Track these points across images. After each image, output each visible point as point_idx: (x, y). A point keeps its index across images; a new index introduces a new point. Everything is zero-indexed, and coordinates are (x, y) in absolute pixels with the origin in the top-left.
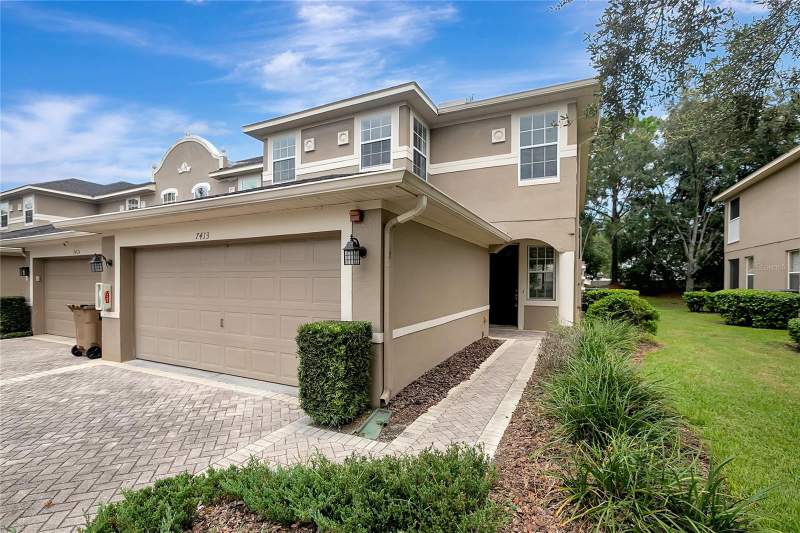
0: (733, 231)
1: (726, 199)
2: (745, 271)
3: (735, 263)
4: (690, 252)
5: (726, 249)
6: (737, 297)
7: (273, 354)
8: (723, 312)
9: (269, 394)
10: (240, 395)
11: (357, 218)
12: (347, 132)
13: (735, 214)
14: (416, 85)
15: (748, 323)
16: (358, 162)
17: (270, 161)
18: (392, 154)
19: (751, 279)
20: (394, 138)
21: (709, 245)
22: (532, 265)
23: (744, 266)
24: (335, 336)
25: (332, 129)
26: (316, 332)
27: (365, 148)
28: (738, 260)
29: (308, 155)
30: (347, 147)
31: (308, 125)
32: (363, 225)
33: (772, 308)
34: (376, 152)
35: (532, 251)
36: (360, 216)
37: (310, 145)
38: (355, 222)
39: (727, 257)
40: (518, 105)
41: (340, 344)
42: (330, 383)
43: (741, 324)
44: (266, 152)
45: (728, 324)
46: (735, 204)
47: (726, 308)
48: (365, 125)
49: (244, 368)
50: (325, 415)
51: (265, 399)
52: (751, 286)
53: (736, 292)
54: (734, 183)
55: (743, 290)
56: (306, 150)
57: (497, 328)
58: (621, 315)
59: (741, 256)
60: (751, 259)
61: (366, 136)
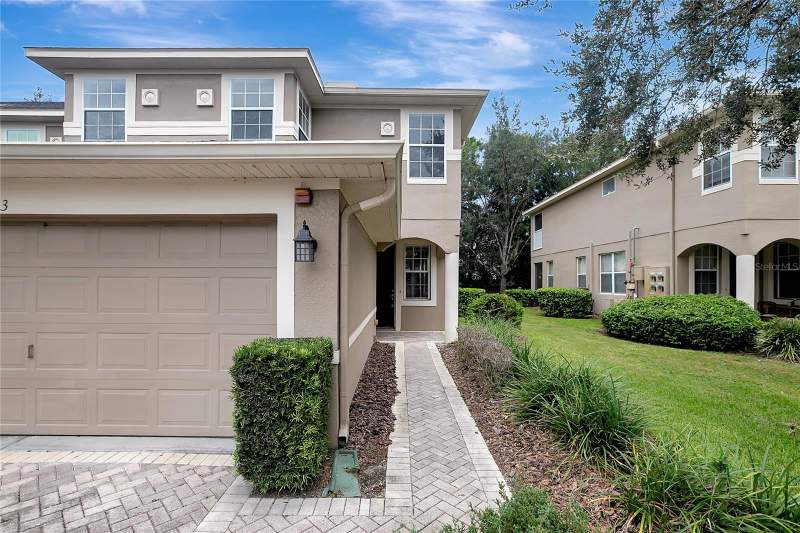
0: (537, 240)
1: (531, 214)
2: (546, 274)
3: (539, 266)
4: (503, 255)
5: (533, 254)
6: (553, 294)
7: (142, 393)
8: (543, 306)
9: (148, 457)
10: (93, 469)
11: (306, 199)
12: (210, 91)
13: (539, 226)
14: (309, 52)
15: (560, 315)
16: (228, 131)
17: (79, 108)
18: (274, 128)
19: (551, 279)
20: (278, 109)
21: (516, 250)
22: (409, 264)
23: (546, 268)
24: (303, 362)
25: (189, 82)
26: (270, 358)
27: (237, 115)
28: (541, 264)
29: (146, 111)
30: (211, 111)
31: (147, 71)
32: (311, 209)
33: (576, 301)
34: (252, 123)
35: (409, 249)
36: (307, 198)
37: (151, 97)
38: (299, 205)
39: (533, 261)
40: (410, 101)
41: (312, 373)
42: (294, 429)
43: (556, 316)
44: (70, 96)
45: (546, 315)
46: (539, 218)
47: (545, 303)
48: (236, 88)
49: (82, 422)
50: (285, 477)
51: (144, 467)
52: (551, 285)
53: (552, 290)
54: (532, 206)
55: (545, 288)
56: (145, 102)
57: (383, 331)
58: (496, 312)
59: (543, 260)
60: (551, 263)
61: (236, 100)
